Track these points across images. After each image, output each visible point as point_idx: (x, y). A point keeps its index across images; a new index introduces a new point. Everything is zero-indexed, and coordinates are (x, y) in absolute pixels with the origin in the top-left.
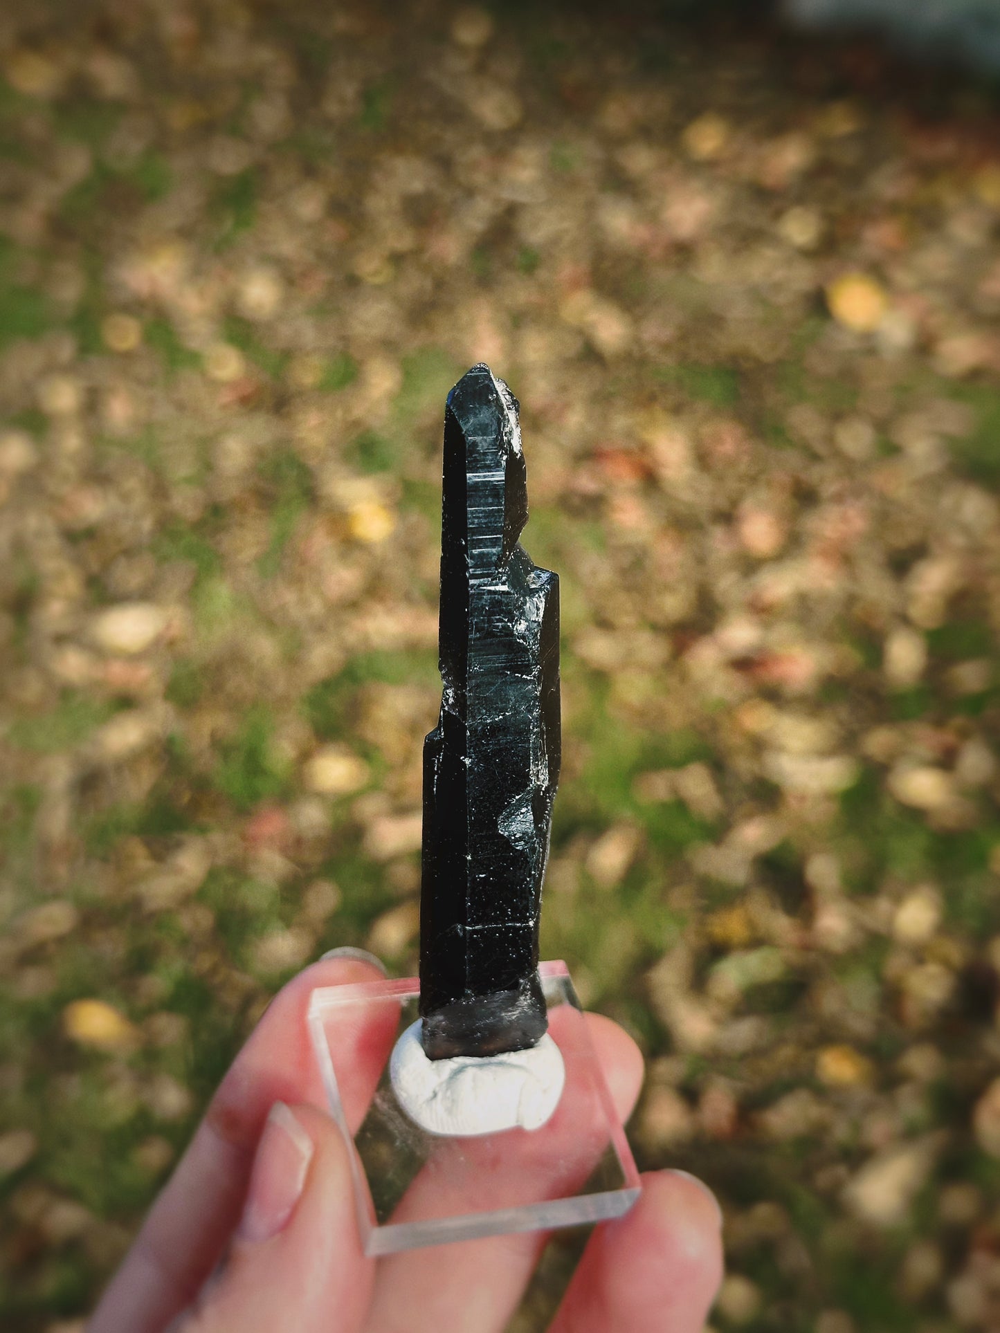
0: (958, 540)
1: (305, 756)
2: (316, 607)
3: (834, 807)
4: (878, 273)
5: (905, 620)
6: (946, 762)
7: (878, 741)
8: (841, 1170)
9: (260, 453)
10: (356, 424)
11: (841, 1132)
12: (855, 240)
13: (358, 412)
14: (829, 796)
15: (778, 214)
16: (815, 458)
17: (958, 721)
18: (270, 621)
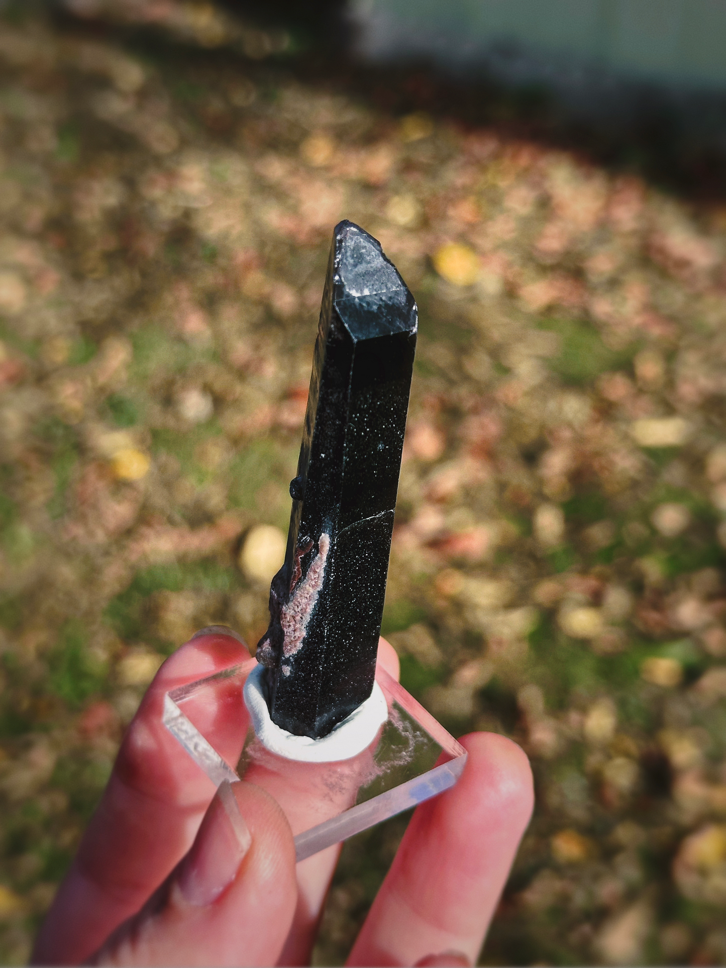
0: (566, 434)
1: (116, 658)
2: (101, 536)
3: (525, 646)
4: (465, 239)
5: (543, 498)
6: (596, 601)
7: (545, 591)
8: (586, 928)
9: (31, 419)
10: (101, 390)
11: (579, 899)
12: (444, 217)
13: (102, 380)
14: (519, 639)
15: (384, 203)
16: (452, 383)
17: (598, 569)
18: (66, 552)
